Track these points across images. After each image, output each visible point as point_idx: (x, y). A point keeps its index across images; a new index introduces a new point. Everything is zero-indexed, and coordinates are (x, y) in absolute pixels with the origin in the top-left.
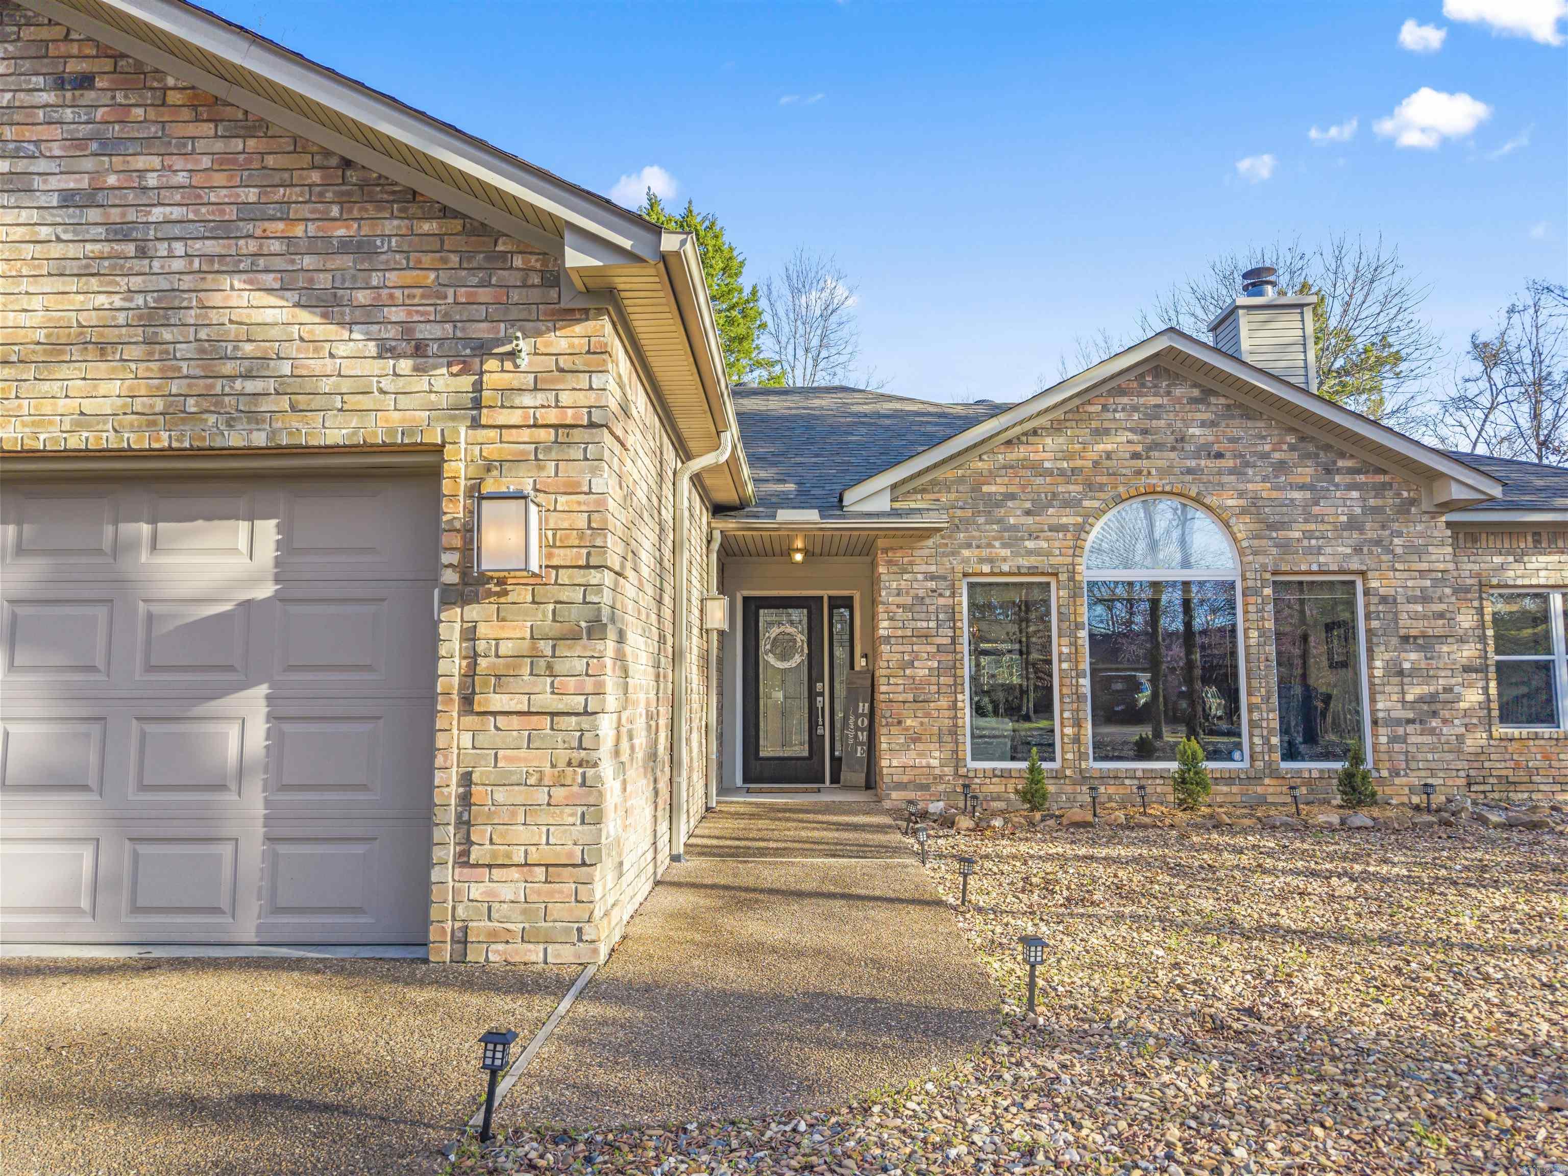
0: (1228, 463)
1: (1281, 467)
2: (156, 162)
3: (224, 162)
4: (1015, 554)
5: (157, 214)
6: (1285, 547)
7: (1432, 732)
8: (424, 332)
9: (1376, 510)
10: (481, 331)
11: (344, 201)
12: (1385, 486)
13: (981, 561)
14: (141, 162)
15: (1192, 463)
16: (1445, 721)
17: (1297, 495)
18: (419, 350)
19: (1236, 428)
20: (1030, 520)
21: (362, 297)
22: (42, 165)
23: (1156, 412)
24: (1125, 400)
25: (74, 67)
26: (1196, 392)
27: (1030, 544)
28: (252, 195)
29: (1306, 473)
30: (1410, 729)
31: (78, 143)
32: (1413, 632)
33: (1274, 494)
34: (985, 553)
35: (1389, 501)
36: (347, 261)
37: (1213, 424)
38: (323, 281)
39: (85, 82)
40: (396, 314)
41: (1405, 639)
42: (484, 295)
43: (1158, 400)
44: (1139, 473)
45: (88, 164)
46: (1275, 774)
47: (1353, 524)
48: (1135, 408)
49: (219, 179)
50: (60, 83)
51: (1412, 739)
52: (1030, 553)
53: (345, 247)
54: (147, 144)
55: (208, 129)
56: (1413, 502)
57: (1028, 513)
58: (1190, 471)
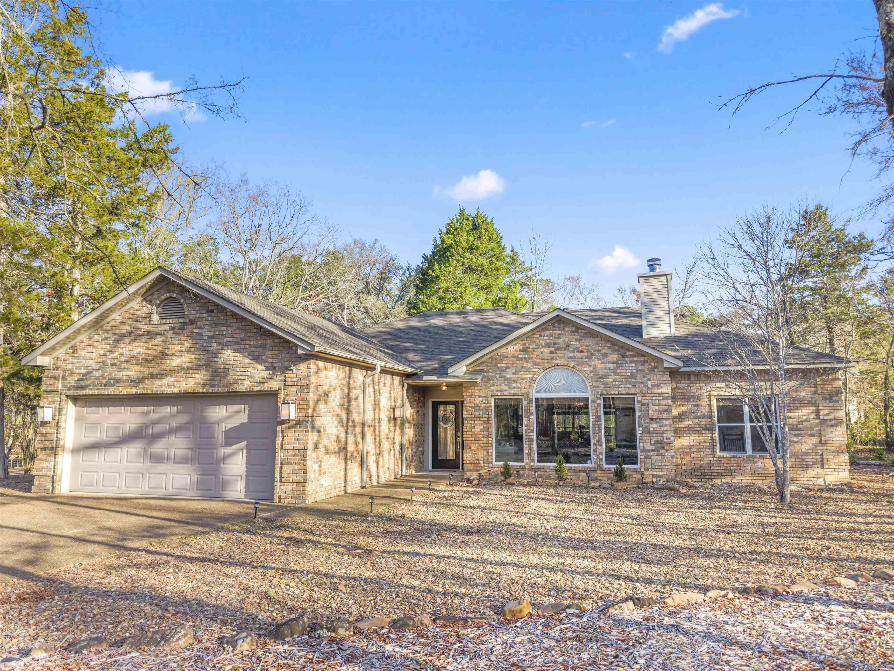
0: (585, 354)
1: (605, 355)
2: (225, 328)
3: (238, 328)
4: (510, 388)
5: (225, 340)
6: (606, 384)
7: (661, 455)
8: (276, 365)
9: (642, 371)
10: (286, 364)
11: (261, 336)
12: (645, 361)
13: (497, 391)
14: (222, 329)
15: (572, 355)
16: (667, 451)
17: (611, 365)
18: (274, 369)
19: (588, 341)
20: (514, 376)
21: (264, 357)
22: (204, 330)
23: (559, 336)
24: (548, 332)
25: (211, 308)
26: (573, 329)
27: (514, 385)
28: (243, 335)
29: (614, 357)
30: (653, 453)
31: (211, 325)
32: (655, 417)
33: (603, 365)
34: (499, 388)
35: (646, 367)
36: (260, 349)
37: (579, 340)
38: (256, 354)
39: (212, 311)
40: (270, 361)
41: (652, 419)
42: (287, 356)
43: (560, 332)
44: (552, 358)
45: (213, 329)
46: (601, 469)
47: (632, 376)
48: (551, 335)
49: (237, 332)
50: (208, 312)
51: (653, 457)
52: (514, 388)
53: (261, 346)
54: (223, 325)
55: (235, 321)
56: (656, 367)
57: (514, 374)
58: (571, 358)
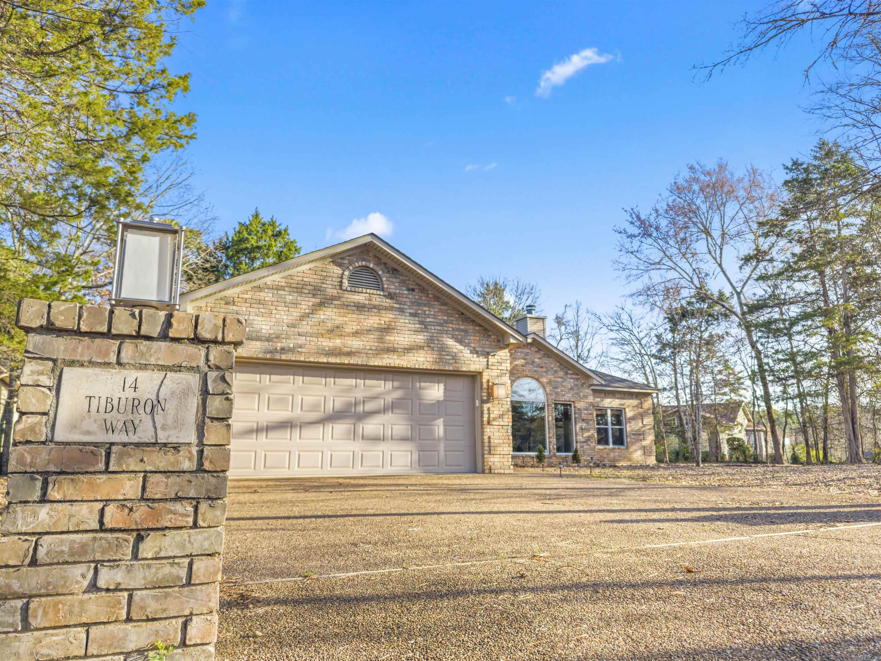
0: (544, 370)
1: (556, 371)
2: (427, 309)
3: (440, 310)
5: (428, 320)
6: (557, 394)
8: (478, 349)
9: (577, 385)
10: (487, 350)
11: (462, 321)
12: (578, 379)
14: (425, 309)
15: (536, 369)
17: (559, 380)
18: (477, 353)
19: (546, 360)
21: (467, 341)
22: (406, 307)
25: (411, 287)
28: (445, 318)
29: (561, 374)
31: (413, 303)
32: (585, 418)
33: (555, 379)
35: (579, 383)
36: (463, 333)
37: (541, 358)
38: (459, 337)
39: (413, 290)
40: (473, 345)
41: (583, 420)
42: (488, 343)
44: (524, 371)
45: (415, 308)
46: (555, 456)
47: (572, 389)
49: (440, 314)
50: (408, 290)
53: (462, 331)
54: (425, 305)
55: (437, 303)
56: (584, 383)
58: (535, 371)
